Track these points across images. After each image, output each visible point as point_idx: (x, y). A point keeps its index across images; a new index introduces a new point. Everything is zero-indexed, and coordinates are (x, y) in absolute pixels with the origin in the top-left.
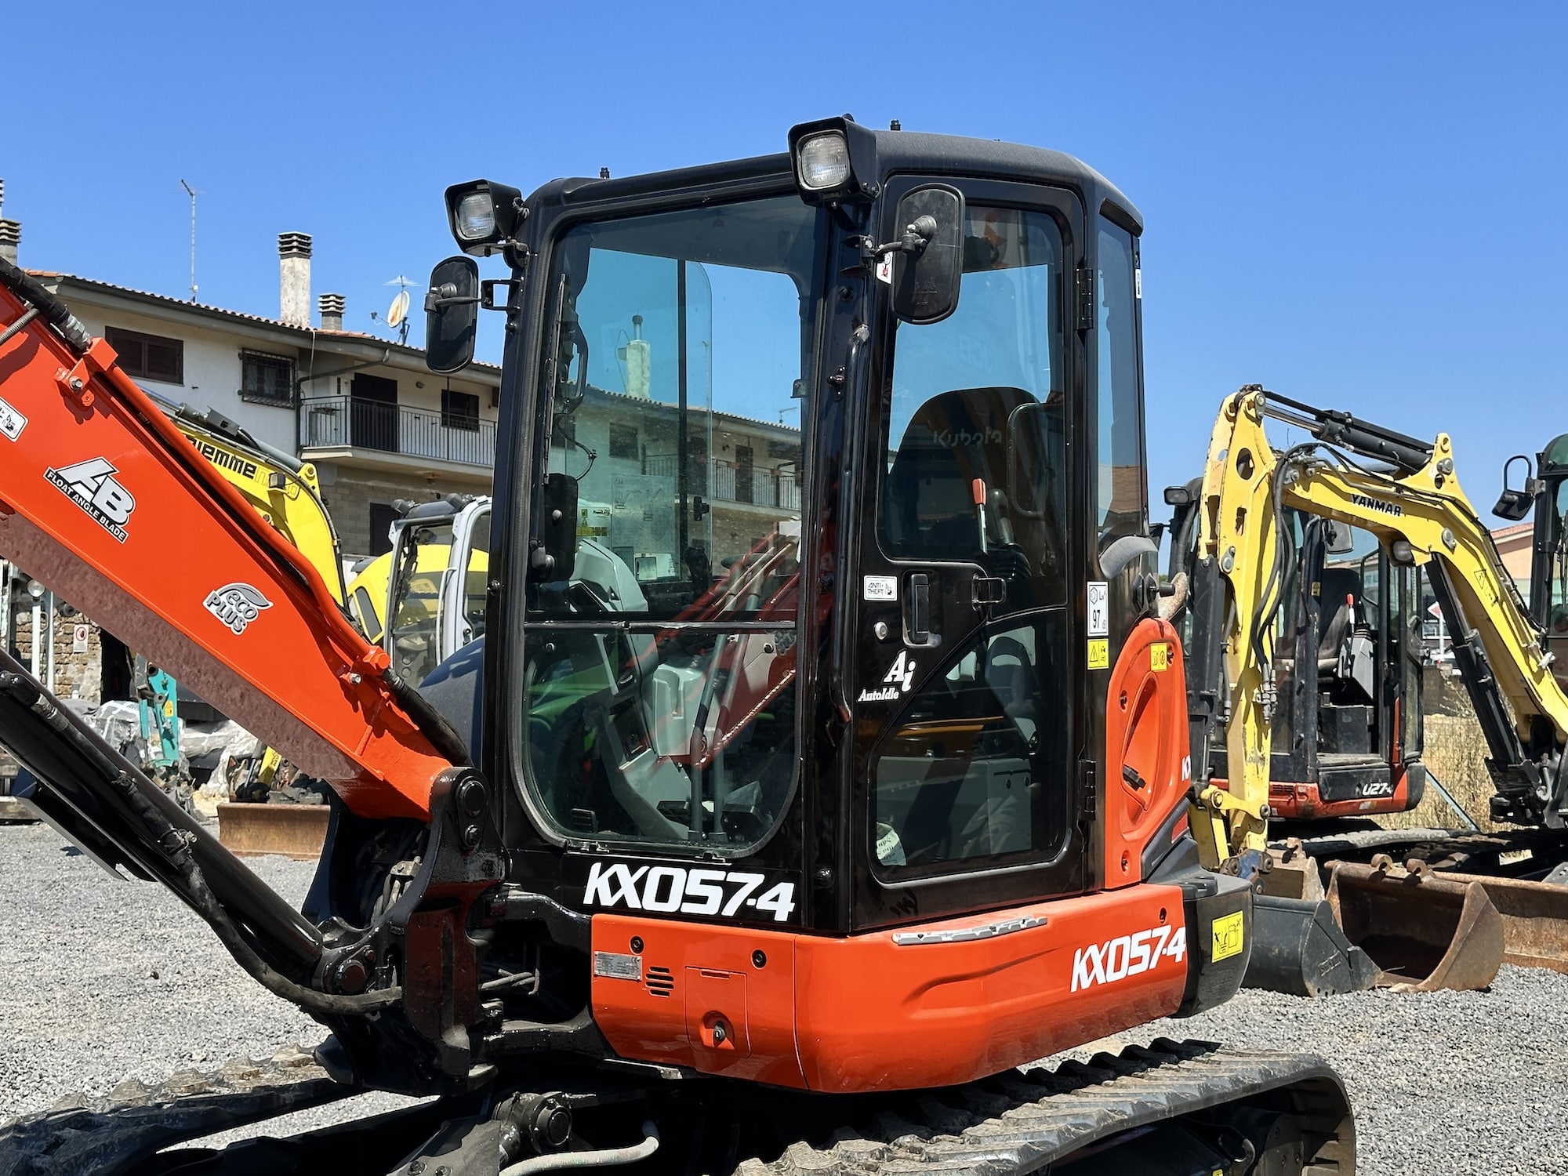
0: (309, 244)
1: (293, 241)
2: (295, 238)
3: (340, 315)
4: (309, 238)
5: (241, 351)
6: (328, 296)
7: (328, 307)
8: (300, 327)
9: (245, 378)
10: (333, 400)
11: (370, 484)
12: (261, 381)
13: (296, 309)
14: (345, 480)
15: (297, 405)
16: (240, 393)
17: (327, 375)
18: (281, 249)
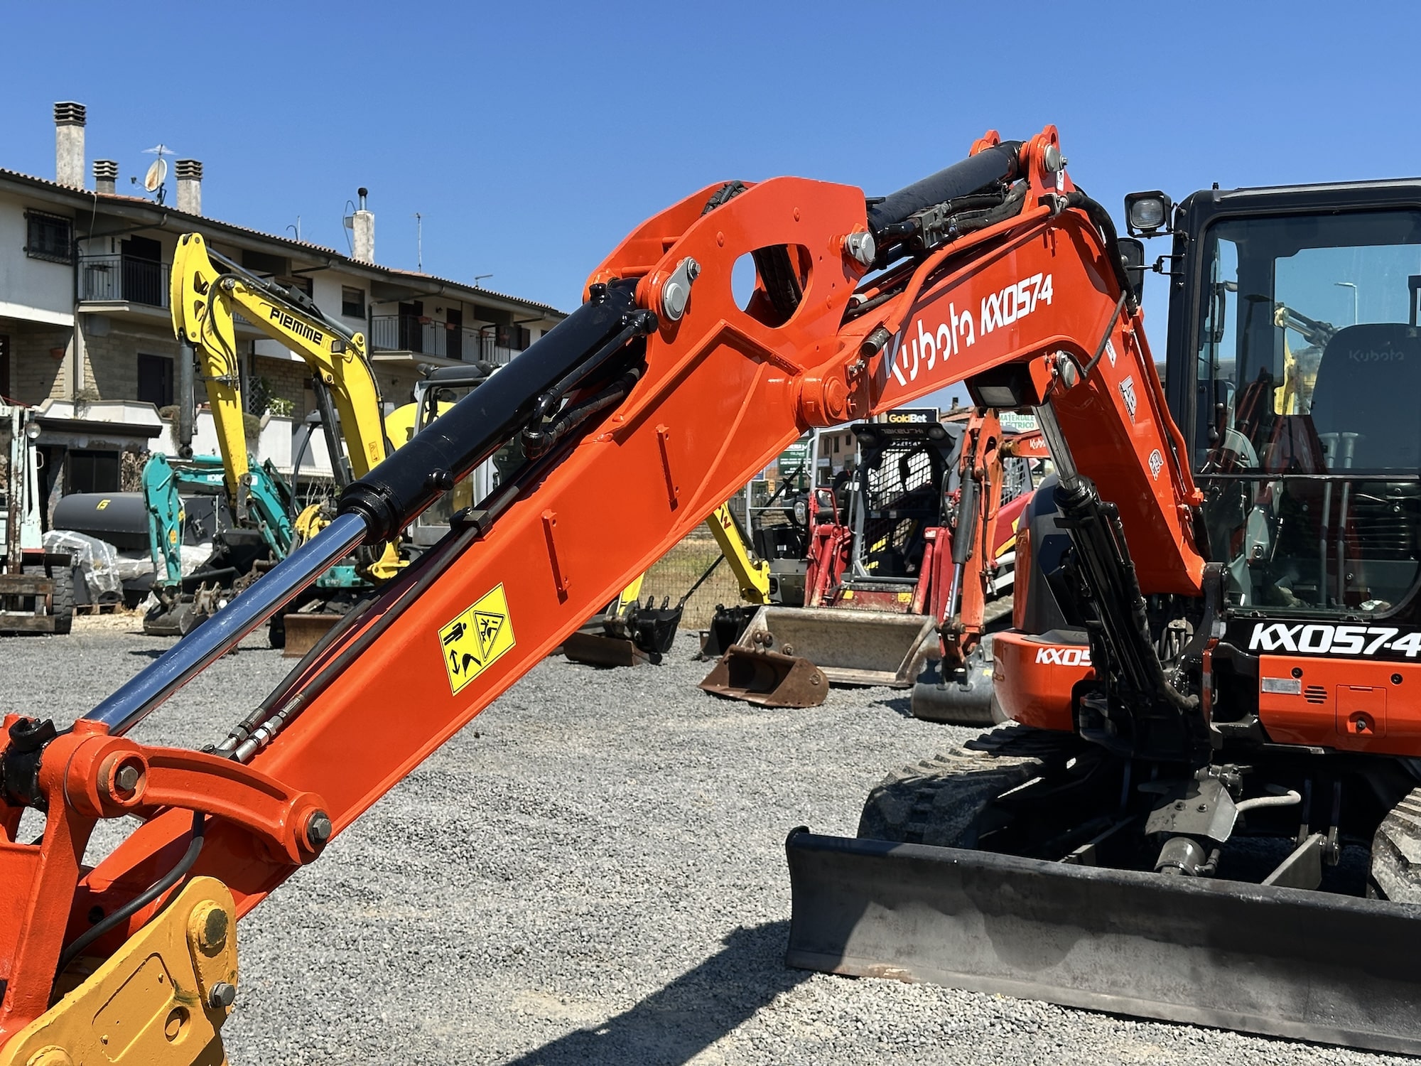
0: (83, 114)
1: (70, 110)
2: (71, 107)
3: (113, 180)
4: (83, 108)
5: (25, 211)
6: (103, 162)
7: (103, 172)
8: (76, 189)
9: (29, 236)
10: (108, 258)
11: (138, 336)
12: (42, 238)
13: (72, 173)
14: (116, 332)
15: (74, 262)
16: (25, 249)
17: (104, 235)
18: (57, 117)
